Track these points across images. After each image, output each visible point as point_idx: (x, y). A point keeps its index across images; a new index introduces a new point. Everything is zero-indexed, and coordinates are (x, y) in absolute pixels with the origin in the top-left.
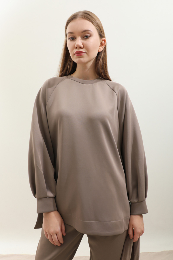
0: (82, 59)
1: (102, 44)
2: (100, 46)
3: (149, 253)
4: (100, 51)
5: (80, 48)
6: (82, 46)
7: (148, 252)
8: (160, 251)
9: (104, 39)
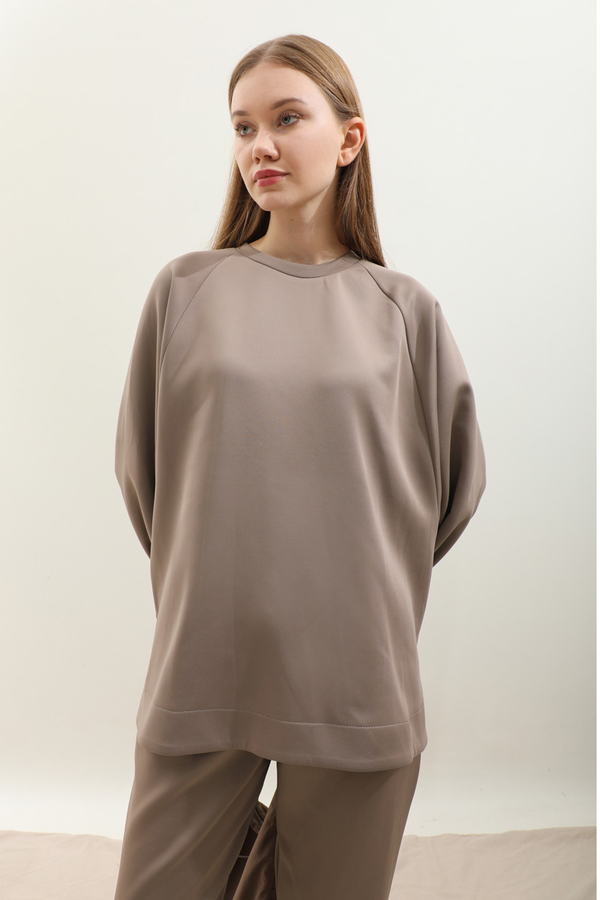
0: (277, 196)
1: (350, 141)
2: (344, 147)
3: (464, 836)
4: (344, 163)
5: (269, 158)
6: (274, 152)
7: (461, 834)
8: (502, 832)
9: (357, 120)
